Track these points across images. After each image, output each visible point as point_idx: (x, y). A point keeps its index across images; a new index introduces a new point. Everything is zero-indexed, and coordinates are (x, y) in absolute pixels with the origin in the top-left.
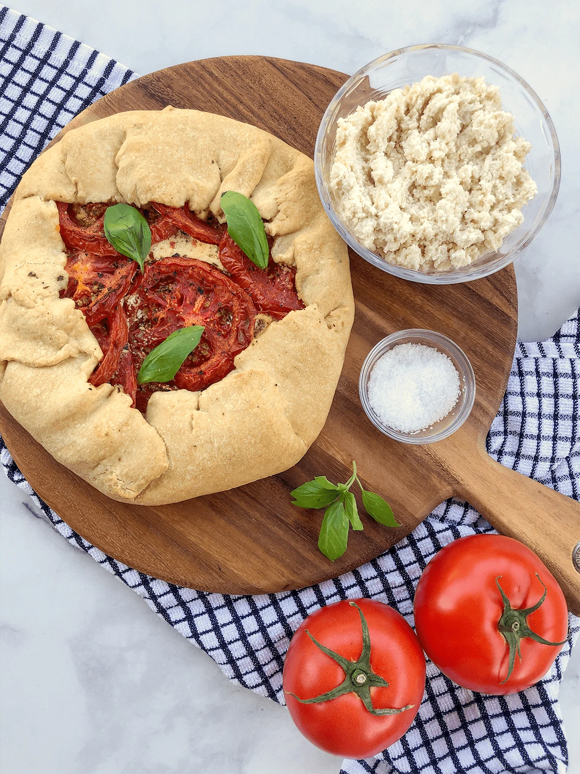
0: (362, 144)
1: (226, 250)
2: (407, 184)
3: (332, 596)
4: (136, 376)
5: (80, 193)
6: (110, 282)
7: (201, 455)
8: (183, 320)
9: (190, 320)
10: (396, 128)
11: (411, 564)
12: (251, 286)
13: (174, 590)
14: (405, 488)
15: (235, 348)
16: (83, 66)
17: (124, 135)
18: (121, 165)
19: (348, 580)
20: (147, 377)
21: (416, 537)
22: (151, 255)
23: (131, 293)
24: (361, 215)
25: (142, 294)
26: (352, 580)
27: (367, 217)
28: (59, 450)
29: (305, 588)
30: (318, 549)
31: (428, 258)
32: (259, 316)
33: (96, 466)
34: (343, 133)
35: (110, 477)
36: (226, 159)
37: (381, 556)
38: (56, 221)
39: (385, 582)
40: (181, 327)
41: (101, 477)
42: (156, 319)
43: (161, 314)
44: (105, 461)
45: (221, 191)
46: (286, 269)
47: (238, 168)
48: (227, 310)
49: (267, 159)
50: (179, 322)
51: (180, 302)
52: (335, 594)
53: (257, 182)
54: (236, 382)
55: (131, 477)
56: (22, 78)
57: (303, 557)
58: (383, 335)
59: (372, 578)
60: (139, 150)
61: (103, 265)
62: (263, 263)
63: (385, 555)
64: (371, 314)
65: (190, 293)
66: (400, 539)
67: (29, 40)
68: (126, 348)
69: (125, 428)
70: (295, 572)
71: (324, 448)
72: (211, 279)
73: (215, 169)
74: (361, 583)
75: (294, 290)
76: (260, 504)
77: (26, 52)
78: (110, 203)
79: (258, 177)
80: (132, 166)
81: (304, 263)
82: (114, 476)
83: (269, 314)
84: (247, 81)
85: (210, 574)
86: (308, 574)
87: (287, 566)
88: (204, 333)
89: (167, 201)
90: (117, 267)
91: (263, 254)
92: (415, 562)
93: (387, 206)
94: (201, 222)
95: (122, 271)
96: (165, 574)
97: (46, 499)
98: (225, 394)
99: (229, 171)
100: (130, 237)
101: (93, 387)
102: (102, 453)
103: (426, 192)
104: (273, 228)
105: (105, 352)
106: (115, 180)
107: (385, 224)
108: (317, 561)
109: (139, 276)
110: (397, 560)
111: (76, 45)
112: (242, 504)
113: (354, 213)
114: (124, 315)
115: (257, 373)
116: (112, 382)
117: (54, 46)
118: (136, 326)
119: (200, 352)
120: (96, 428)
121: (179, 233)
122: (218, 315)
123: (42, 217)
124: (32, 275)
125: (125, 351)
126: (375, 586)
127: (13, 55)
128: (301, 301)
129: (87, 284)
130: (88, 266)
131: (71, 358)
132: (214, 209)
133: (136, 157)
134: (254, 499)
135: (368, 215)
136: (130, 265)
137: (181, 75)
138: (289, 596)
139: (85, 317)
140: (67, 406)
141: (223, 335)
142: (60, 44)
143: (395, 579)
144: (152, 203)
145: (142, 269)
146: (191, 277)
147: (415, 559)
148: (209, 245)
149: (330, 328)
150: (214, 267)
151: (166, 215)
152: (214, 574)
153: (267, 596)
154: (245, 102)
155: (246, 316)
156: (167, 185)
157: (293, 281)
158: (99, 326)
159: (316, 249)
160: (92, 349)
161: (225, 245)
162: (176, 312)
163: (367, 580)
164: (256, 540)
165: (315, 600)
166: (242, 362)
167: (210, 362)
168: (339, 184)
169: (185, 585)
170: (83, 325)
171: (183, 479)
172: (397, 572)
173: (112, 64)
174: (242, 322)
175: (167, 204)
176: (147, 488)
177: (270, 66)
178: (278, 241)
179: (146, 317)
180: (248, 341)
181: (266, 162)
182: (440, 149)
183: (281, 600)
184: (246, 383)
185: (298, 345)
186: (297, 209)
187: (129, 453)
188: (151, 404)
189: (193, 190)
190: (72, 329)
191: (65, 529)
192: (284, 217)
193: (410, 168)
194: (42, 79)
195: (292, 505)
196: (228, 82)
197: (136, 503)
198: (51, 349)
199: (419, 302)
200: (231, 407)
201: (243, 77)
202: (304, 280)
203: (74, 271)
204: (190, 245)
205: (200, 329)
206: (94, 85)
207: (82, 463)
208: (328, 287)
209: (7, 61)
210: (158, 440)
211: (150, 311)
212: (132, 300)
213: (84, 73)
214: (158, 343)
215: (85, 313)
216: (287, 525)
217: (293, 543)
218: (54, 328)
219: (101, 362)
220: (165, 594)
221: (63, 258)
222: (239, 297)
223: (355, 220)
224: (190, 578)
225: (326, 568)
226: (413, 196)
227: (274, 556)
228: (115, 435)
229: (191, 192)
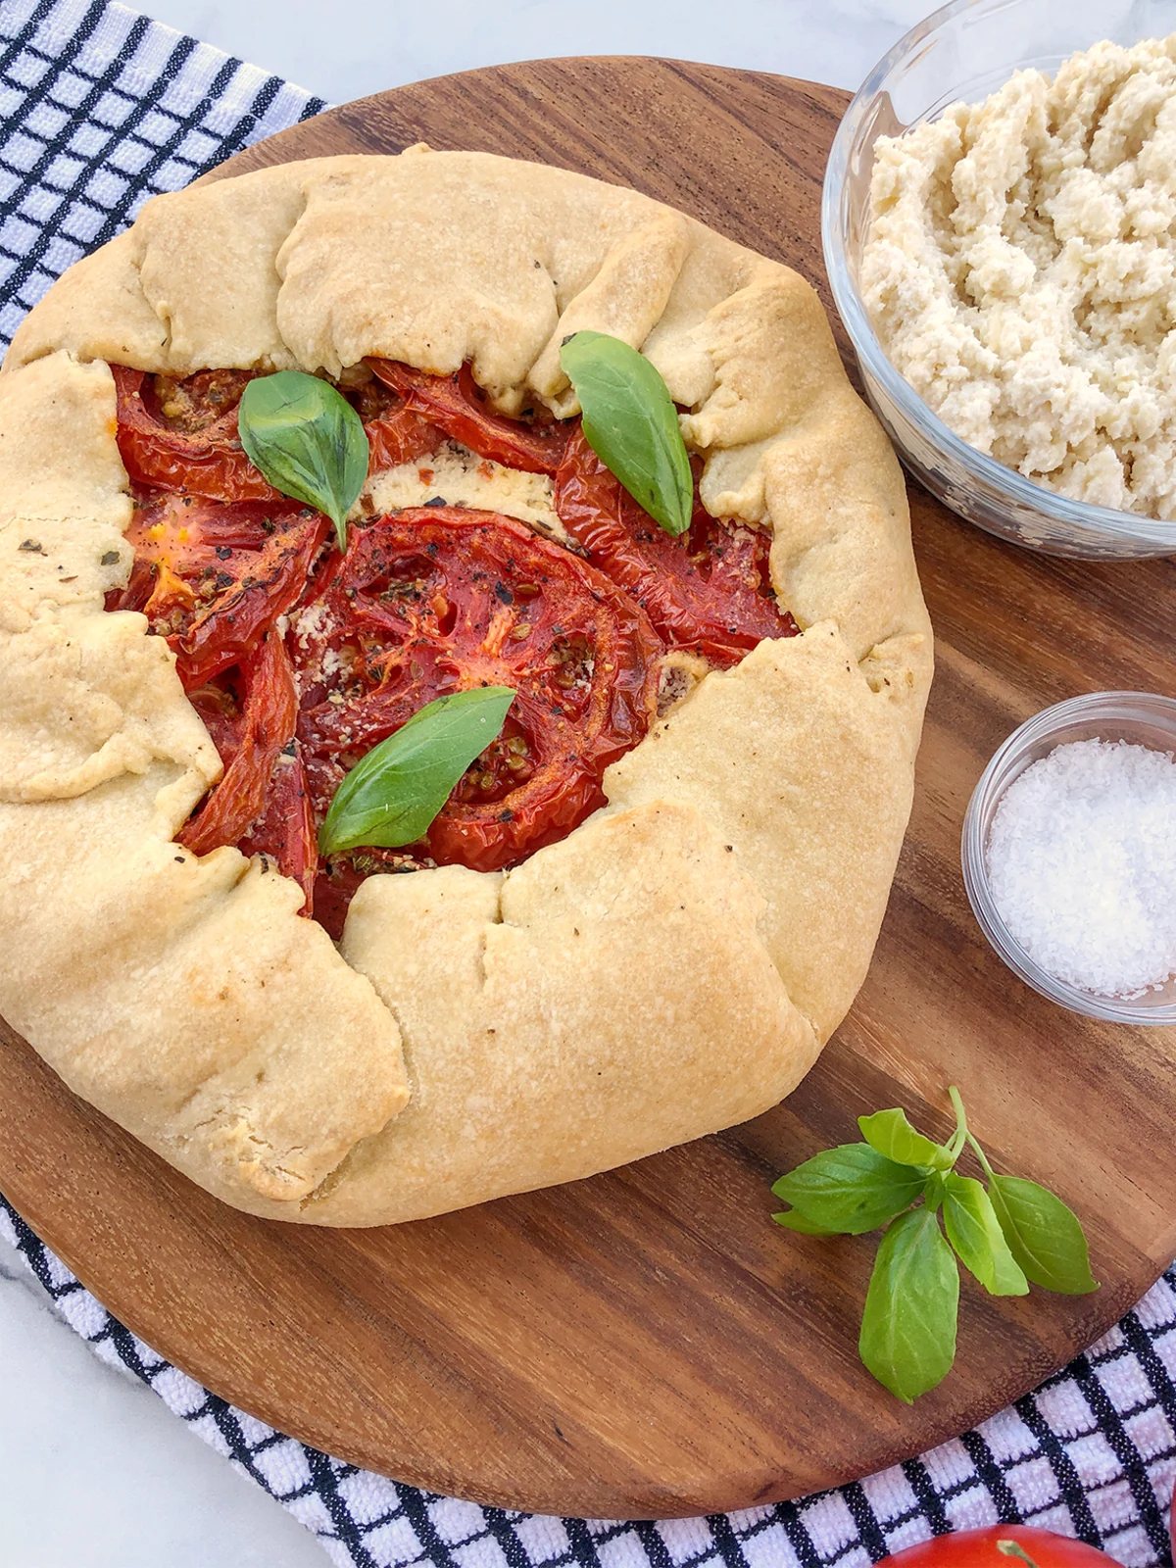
0: (934, 213)
1: (575, 485)
2: (1070, 298)
3: (904, 1518)
4: (318, 834)
5: (179, 343)
6: (249, 567)
7: (510, 1061)
8: (456, 672)
9: (473, 671)
10: (1026, 168)
11: (1139, 1408)
12: (646, 580)
13: (413, 1505)
14: (1109, 1165)
15: (607, 745)
16: (200, 93)
17: (303, 200)
18: (293, 269)
19: (949, 1466)
20: (349, 830)
21: (1147, 1322)
22: (367, 503)
23: (307, 602)
24: (956, 370)
25: (340, 605)
26: (965, 1467)
27: (971, 379)
28: (79, 1051)
29: (820, 1495)
30: (859, 1365)
31: (1143, 490)
32: (674, 659)
33: (188, 1099)
34: (892, 171)
35: (228, 1131)
36: (571, 259)
37: (1047, 1384)
38: (108, 407)
39: (1064, 1470)
40: (449, 690)
41: (202, 1133)
42: (376, 673)
43: (394, 657)
44: (215, 1082)
45: (562, 332)
46: (740, 536)
47: (604, 277)
48: (576, 647)
49: (681, 259)
50: (442, 677)
51: (447, 625)
52: (913, 1513)
53: (656, 315)
54: (613, 838)
55: (295, 1133)
56: (47, 121)
57: (813, 1390)
58: (1007, 725)
59: (1026, 1458)
60: (339, 231)
61: (233, 530)
62: (679, 518)
63: (1056, 1381)
64: (970, 670)
65: (473, 601)
66: (1103, 1329)
67: (69, 34)
68: (290, 751)
69: (279, 978)
70: (792, 1442)
71: (861, 1050)
72: (533, 558)
73: (543, 281)
74: (990, 1474)
75: (767, 591)
76: (679, 1224)
77: (60, 64)
78: (258, 371)
79: (659, 300)
80: (321, 268)
81: (792, 513)
82: (241, 1131)
83: (699, 651)
84: (615, 108)
85: (530, 1451)
86: (833, 1446)
87: (767, 1421)
88: (515, 707)
89: (414, 354)
90: (271, 531)
91: (679, 491)
92: (1151, 1403)
93: (1026, 346)
94: (503, 419)
95: (286, 539)
96: (388, 1452)
97: (32, 1215)
98: (581, 874)
99: (577, 288)
100: (311, 446)
101: (187, 854)
102: (208, 1054)
103: (1126, 318)
104: (705, 426)
105: (227, 758)
106: (273, 312)
107: (1028, 390)
108: (857, 1402)
109: (330, 558)
110: (1097, 1398)
111: (186, 46)
112: (625, 1226)
113: (938, 367)
114: (287, 662)
115: (674, 812)
116: (246, 847)
117: (131, 47)
118: (319, 695)
119: (502, 762)
120: (192, 977)
121: (444, 448)
122: (552, 660)
123: (71, 399)
124: (29, 547)
125: (285, 759)
126: (1032, 1485)
127: (28, 70)
128: (788, 619)
129: (185, 577)
130: (192, 531)
131: (126, 777)
132: (542, 380)
133: (333, 246)
134: (662, 1210)
135: (977, 372)
136: (307, 525)
137: (447, 96)
138: (771, 1521)
139: (173, 657)
140: (108, 910)
141: (567, 715)
142: (145, 45)
143: (1094, 1459)
144: (371, 360)
145: (341, 537)
146: (478, 555)
147: (1150, 1394)
148: (525, 476)
149: (875, 689)
150: (540, 531)
151: (411, 394)
152: (541, 1451)
153: (700, 1524)
154: (609, 154)
155: (634, 656)
156: (414, 313)
157: (763, 566)
158: (213, 693)
159: (827, 478)
160: (191, 748)
161: (570, 473)
162: (434, 652)
163: (1009, 1464)
164: (667, 1338)
165: (853, 1533)
166: (626, 784)
167: (531, 786)
168: (890, 296)
169: (447, 1486)
170: (165, 679)
171: (454, 1138)
172: (1100, 1437)
173: (273, 87)
174: (624, 675)
175: (414, 362)
176: (339, 1170)
177: (672, 76)
178: (716, 464)
179: (348, 671)
180: (642, 731)
181: (679, 262)
182: (1156, 207)
183: (746, 1535)
184: (644, 840)
185: (789, 733)
186: (767, 377)
187: (290, 1055)
188: (359, 911)
189: (486, 327)
190: (134, 690)
191: (85, 1312)
192: (734, 396)
193: (1077, 258)
194: (96, 123)
195: (776, 1228)
196: (567, 111)
197: (307, 1217)
198: (71, 750)
199: (1101, 637)
200: (601, 908)
201: (605, 99)
202: (794, 560)
203: (151, 544)
204: (473, 477)
205: (503, 695)
206: (226, 132)
207: (145, 1089)
208: (864, 575)
209: (11, 83)
210: (379, 1014)
211: (360, 651)
212: (311, 621)
213: (203, 108)
214: (382, 735)
215: (174, 646)
216: (761, 1288)
217: (782, 1346)
218: (82, 687)
219: (215, 786)
220: (386, 1519)
221: (122, 507)
222: (614, 607)
223: (940, 386)
224: (464, 1467)
225: (890, 1427)
226: (1088, 330)
227: (725, 1388)
228: (250, 999)
229: (479, 334)
